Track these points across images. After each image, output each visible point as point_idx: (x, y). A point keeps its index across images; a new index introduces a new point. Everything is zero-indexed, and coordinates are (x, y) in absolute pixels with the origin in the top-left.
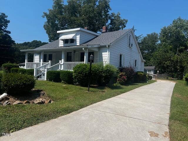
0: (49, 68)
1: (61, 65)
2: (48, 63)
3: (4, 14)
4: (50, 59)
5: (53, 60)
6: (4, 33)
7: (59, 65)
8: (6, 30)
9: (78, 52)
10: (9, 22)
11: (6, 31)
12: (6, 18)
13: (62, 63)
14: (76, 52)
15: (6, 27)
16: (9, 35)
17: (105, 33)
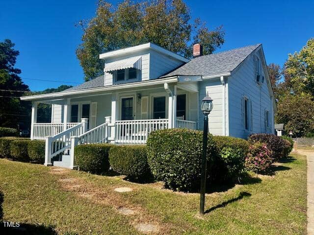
0: (81, 135)
1: (110, 127)
2: (79, 123)
3: (9, 41)
4: (86, 114)
5: (92, 116)
6: (11, 73)
7: (105, 128)
8: (12, 68)
9: (147, 97)
10: (17, 53)
11: (12, 70)
12: (12, 48)
13: (113, 124)
14: (142, 98)
15: (14, 62)
16: (19, 75)
17: (199, 58)
